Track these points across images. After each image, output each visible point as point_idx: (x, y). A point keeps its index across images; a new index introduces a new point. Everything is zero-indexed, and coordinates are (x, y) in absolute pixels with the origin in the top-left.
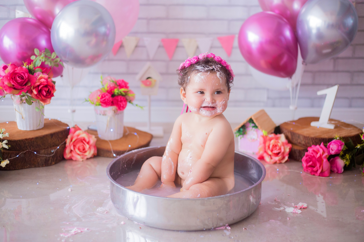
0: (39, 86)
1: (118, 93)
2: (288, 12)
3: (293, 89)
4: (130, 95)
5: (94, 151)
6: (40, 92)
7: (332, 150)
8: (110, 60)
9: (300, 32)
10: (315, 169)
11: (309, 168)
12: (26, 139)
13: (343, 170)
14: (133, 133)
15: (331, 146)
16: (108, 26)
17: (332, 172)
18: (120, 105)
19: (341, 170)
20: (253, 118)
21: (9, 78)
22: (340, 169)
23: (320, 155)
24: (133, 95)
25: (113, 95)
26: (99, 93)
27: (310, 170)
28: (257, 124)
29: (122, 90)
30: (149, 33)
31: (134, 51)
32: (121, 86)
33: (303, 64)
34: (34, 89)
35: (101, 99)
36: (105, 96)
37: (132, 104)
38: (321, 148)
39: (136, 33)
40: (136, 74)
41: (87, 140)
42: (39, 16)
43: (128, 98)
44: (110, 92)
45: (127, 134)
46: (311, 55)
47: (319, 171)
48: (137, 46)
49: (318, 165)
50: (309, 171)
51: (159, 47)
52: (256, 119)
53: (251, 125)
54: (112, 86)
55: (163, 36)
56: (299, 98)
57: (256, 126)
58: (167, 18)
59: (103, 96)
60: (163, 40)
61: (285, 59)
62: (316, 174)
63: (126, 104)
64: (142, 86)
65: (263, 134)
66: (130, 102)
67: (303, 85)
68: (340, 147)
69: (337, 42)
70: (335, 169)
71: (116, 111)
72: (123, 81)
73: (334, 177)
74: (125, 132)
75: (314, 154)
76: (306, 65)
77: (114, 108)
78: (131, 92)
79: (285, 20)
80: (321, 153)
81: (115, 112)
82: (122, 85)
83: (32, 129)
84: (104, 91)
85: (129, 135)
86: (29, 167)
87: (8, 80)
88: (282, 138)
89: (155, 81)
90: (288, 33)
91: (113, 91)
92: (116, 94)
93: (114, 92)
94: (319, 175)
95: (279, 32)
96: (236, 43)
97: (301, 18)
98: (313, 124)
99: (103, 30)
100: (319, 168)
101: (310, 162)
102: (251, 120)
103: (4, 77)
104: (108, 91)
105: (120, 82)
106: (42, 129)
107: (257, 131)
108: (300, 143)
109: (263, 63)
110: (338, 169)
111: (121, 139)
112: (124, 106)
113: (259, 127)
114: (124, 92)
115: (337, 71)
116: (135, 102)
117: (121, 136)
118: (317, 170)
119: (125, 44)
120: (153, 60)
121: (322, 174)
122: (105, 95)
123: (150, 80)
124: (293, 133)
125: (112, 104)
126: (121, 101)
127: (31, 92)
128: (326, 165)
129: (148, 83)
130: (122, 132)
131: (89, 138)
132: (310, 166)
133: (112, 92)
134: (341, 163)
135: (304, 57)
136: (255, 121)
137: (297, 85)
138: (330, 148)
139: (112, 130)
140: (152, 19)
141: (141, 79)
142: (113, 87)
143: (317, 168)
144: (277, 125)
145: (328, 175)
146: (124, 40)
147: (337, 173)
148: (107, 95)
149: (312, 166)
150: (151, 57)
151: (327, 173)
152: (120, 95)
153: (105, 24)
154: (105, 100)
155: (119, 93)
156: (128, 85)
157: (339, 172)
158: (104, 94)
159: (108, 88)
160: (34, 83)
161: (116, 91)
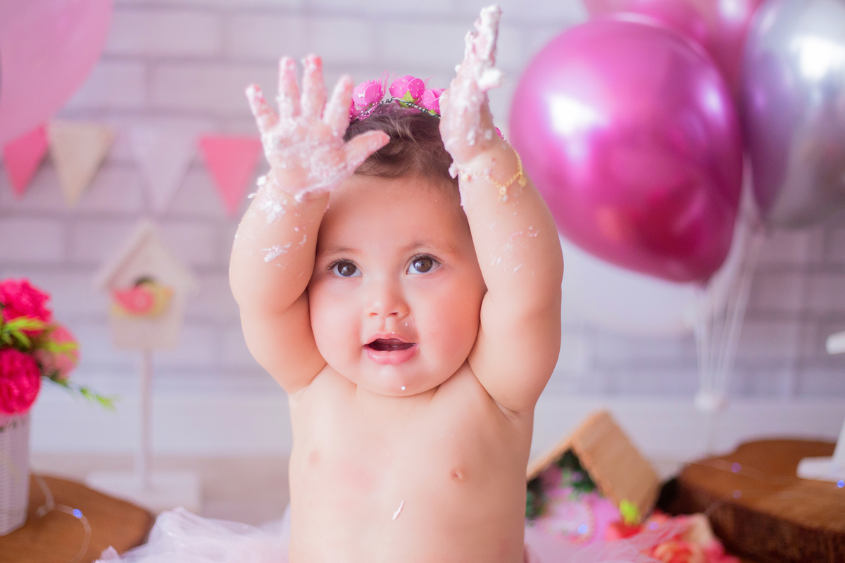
4: (55, 349)
9: (760, 99)
14: (67, 510)
18: (10, 391)
20: (580, 449)
24: (67, 346)
28: (596, 473)
29: (19, 325)
30: (152, 112)
31: (92, 182)
32: (13, 309)
37: (65, 385)
39: (98, 113)
43: (46, 360)
45: (42, 512)
48: (104, 164)
51: (191, 167)
53: (568, 477)
55: (206, 128)
57: (587, 483)
60: (206, 144)
61: (697, 206)
63: (36, 387)
64: (116, 311)
65: (623, 518)
66: (55, 377)
72: (26, 287)
74: (35, 500)
78: (62, 335)
85: (51, 515)
88: (699, 531)
89: (169, 293)
90: (712, 101)
98: (810, 469)
102: (569, 460)
105: (13, 292)
107: (592, 504)
109: (607, 221)
112: (28, 396)
114: (28, 333)
116: (75, 377)
117: (19, 519)
120: (167, 218)
123: (146, 288)
126: (14, 375)
129: (141, 302)
130: (21, 503)
136: (586, 461)
140: (165, 60)
141: (111, 285)
150: (161, 201)
152: (11, 346)
156: (48, 305)
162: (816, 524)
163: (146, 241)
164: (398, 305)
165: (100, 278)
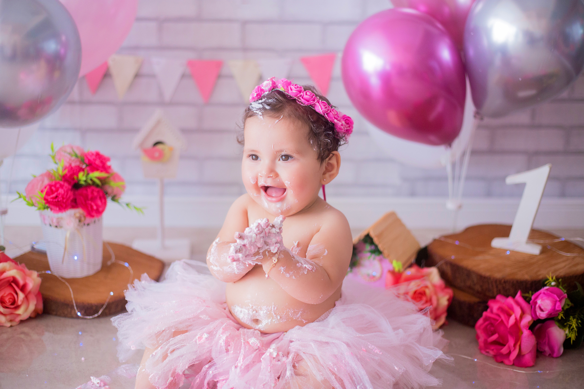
1: (85, 181)
2: (446, 10)
4: (113, 184)
5: (36, 305)
7: (542, 310)
8: (83, 103)
9: (471, 52)
10: (504, 350)
11: (493, 348)
13: (562, 350)
14: (122, 263)
15: (539, 302)
16: (64, 38)
17: (538, 354)
18: (92, 207)
19: (559, 350)
20: (372, 234)
22: (556, 349)
23: (516, 319)
24: (120, 183)
25: (76, 186)
26: (47, 182)
27: (493, 350)
28: (380, 247)
29: (95, 175)
30: (162, 48)
31: (132, 86)
32: (92, 167)
33: (475, 117)
35: (47, 194)
36: (57, 190)
37: (118, 202)
38: (518, 303)
39: (135, 49)
40: (135, 130)
41: (21, 283)
43: (109, 190)
44: (70, 177)
45: (109, 263)
46: (494, 99)
47: (514, 356)
48: (137, 76)
49: (511, 342)
50: (492, 353)
51: (183, 76)
52: (379, 236)
53: (368, 247)
54: (73, 165)
55: (192, 56)
57: (377, 251)
58: (198, 19)
59: (53, 188)
60: (190, 64)
61: (439, 107)
62: (506, 361)
63: (105, 204)
64: (145, 159)
65: (394, 268)
66: (114, 198)
68: (558, 304)
70: (547, 349)
71: (83, 219)
72: (98, 155)
73: (544, 363)
74: (106, 257)
75: (503, 317)
76: (482, 119)
77: (78, 212)
78: (117, 177)
79: (440, 26)
80: (518, 317)
81: (80, 221)
82: (97, 162)
84: (58, 179)
85: (113, 265)
88: (433, 275)
89: (171, 149)
90: (446, 54)
91: (75, 177)
92: (82, 183)
93: (79, 180)
94: (512, 363)
95: (427, 51)
96: (337, 70)
97: (474, 22)
98: (497, 243)
99: (51, 46)
100: (512, 349)
101: (493, 334)
102: (368, 239)
104: (64, 178)
105: (92, 158)
107: (381, 261)
108: (470, 287)
110: (552, 348)
111: (97, 274)
112: (101, 209)
113: (386, 252)
114: (99, 178)
115: (539, 127)
116: (124, 198)
117: (98, 267)
118: (509, 353)
119: (114, 71)
120: (172, 104)
121: (519, 362)
122: (58, 186)
123: (160, 147)
124: (456, 268)
125: (74, 204)
126: (93, 199)
128: (528, 341)
129: (157, 154)
130: (99, 260)
131: (24, 279)
132: (495, 343)
133: (74, 179)
134: (558, 334)
135: (478, 103)
136: (376, 240)
137: (463, 156)
138: (537, 306)
139: (76, 258)
140: (167, 20)
141: (141, 145)
142: (76, 167)
143: (509, 347)
144: (423, 244)
145: (532, 364)
146: (111, 63)
147: (551, 356)
148: (62, 186)
149: (500, 343)
150: (168, 96)
151: (528, 358)
152: (89, 186)
153: (56, 35)
154: (57, 197)
155: (90, 182)
157: (555, 355)
158: (55, 185)
159: (66, 171)
161: (82, 177)
162: (488, 274)
163: (158, 123)
164: (272, 172)
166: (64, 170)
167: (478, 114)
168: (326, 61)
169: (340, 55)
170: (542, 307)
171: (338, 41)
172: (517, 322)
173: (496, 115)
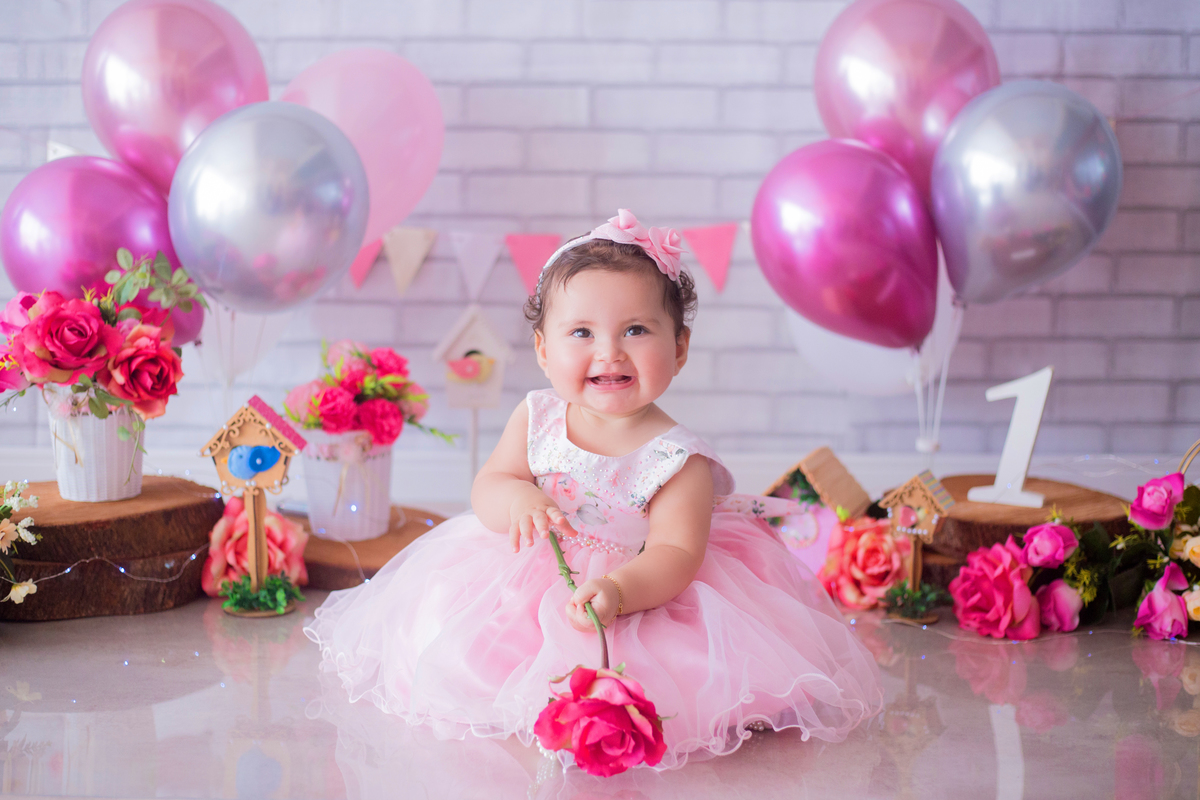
0: (131, 359)
1: (373, 389)
2: (910, 145)
3: (926, 389)
4: (412, 399)
5: (300, 573)
6: (133, 377)
7: (1037, 553)
9: (941, 204)
10: (991, 616)
11: (974, 616)
12: (89, 525)
13: (1077, 621)
14: (421, 520)
15: (1036, 540)
16: (348, 182)
17: (1044, 628)
18: (382, 427)
19: (1072, 620)
20: (805, 470)
21: (39, 332)
22: (1067, 618)
23: (1004, 569)
24: (420, 398)
25: (360, 398)
26: (316, 390)
27: (975, 619)
28: (817, 489)
29: (389, 379)
30: (467, 216)
31: (419, 275)
32: (382, 369)
33: (954, 303)
34: (115, 367)
35: (322, 404)
36: (334, 399)
37: (421, 427)
38: (1008, 550)
39: (427, 216)
40: (429, 346)
41: (279, 537)
42: (132, 154)
43: (406, 407)
44: (352, 385)
45: (401, 524)
46: (981, 275)
47: (1006, 621)
48: (428, 259)
49: (999, 601)
50: (974, 625)
51: (499, 260)
53: (797, 491)
54: (355, 368)
55: (512, 228)
56: (944, 423)
57: (812, 496)
58: (524, 170)
59: (329, 397)
60: (511, 240)
62: (996, 634)
63: (399, 427)
66: (412, 420)
67: (955, 381)
69: (1058, 233)
70: (1053, 619)
71: (367, 447)
72: (390, 354)
73: (1053, 640)
74: (394, 520)
75: (987, 569)
76: (965, 306)
77: (363, 435)
78: (415, 388)
79: (898, 166)
80: (1007, 566)
81: (364, 449)
82: (388, 363)
83: (104, 497)
84: (332, 384)
85: (406, 527)
86: (95, 615)
87: (38, 338)
89: (492, 363)
90: (904, 207)
91: (359, 384)
92: (368, 392)
93: (363, 389)
94: (1003, 635)
95: (876, 204)
96: (744, 247)
97: (943, 159)
99: (330, 193)
100: (1002, 613)
101: (973, 595)
102: (798, 477)
103: (26, 330)
104: (342, 384)
105: (383, 357)
106: (137, 498)
107: (816, 511)
108: (946, 545)
109: (829, 297)
110: (1060, 618)
111: (381, 538)
112: (395, 432)
113: (825, 496)
114: (394, 385)
115: (1064, 338)
116: (426, 420)
117: (383, 528)
118: (998, 621)
119: (391, 251)
120: (483, 303)
121: (1013, 632)
122: (335, 394)
123: (474, 358)
125: (357, 424)
126: (385, 416)
127: (108, 378)
128: (1023, 601)
129: (469, 369)
130: (386, 517)
131: (285, 530)
132: (976, 608)
133: (356, 387)
134: (1071, 597)
135: (956, 281)
136: (810, 478)
137: (937, 382)
138: (1032, 545)
139: (354, 508)
140: (476, 172)
141: (446, 356)
142: (358, 371)
143: (998, 611)
145: (1034, 634)
146: (387, 238)
147: (1061, 630)
148: (341, 394)
149: (982, 608)
150: (474, 288)
151: (1029, 628)
152: (381, 395)
153: (337, 177)
154: (333, 408)
155: (380, 391)
156: (408, 367)
157: (1067, 628)
158: (331, 392)
159: (345, 375)
160: (119, 350)
161: (369, 384)
163: (473, 321)
165: (437, 353)
166: (343, 372)
167: (959, 299)
168: (726, 234)
169: (746, 227)
170: (1039, 549)
171: (740, 204)
172: (1005, 573)
173: (988, 298)
